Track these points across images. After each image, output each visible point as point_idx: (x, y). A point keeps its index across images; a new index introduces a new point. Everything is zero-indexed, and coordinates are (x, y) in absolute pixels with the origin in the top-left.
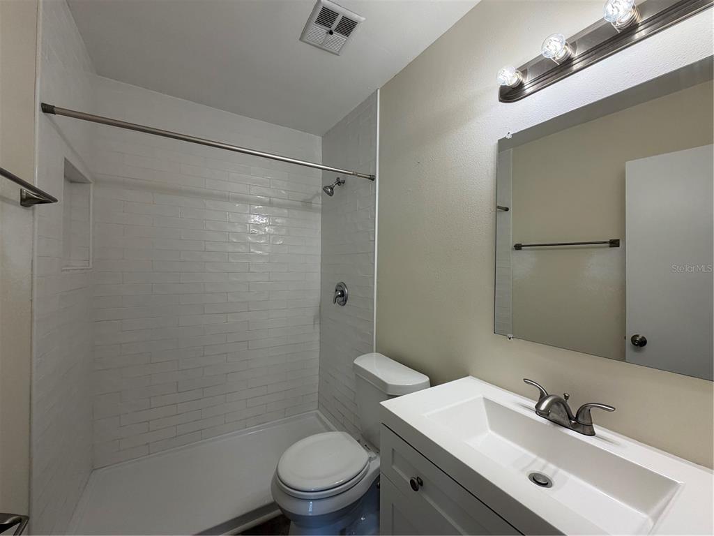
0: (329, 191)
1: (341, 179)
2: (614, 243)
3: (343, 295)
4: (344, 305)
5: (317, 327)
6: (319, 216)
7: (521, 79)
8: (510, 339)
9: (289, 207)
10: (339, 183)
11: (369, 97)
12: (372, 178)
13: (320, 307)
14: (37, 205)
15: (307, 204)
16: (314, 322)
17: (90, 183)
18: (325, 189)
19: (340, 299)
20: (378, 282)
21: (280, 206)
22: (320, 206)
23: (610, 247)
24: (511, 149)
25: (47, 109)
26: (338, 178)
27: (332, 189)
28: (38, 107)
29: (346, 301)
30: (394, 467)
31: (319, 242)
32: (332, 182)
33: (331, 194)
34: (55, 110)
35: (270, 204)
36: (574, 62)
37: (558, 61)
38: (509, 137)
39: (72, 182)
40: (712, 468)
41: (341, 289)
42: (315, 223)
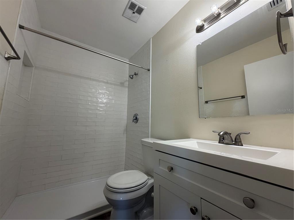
0: (131, 77)
1: (136, 73)
2: (243, 97)
3: (136, 118)
4: (137, 122)
5: (125, 135)
6: (127, 89)
7: (204, 23)
8: (206, 118)
9: (115, 85)
10: (135, 74)
11: (147, 42)
12: (149, 70)
13: (126, 126)
14: (11, 60)
15: (122, 84)
16: (124, 132)
17: (33, 67)
18: (130, 76)
19: (135, 121)
20: (151, 110)
21: (111, 84)
22: (127, 85)
23: (242, 98)
24: (201, 66)
25: (21, 27)
26: (135, 72)
27: (133, 76)
28: (18, 25)
29: (138, 121)
30: (160, 167)
31: (126, 99)
32: (133, 74)
33: (132, 78)
34: (24, 27)
35: (107, 83)
36: (221, 15)
37: (216, 14)
38: (200, 44)
39: (25, 66)
40: (293, 149)
41: (136, 116)
42: (125, 92)
